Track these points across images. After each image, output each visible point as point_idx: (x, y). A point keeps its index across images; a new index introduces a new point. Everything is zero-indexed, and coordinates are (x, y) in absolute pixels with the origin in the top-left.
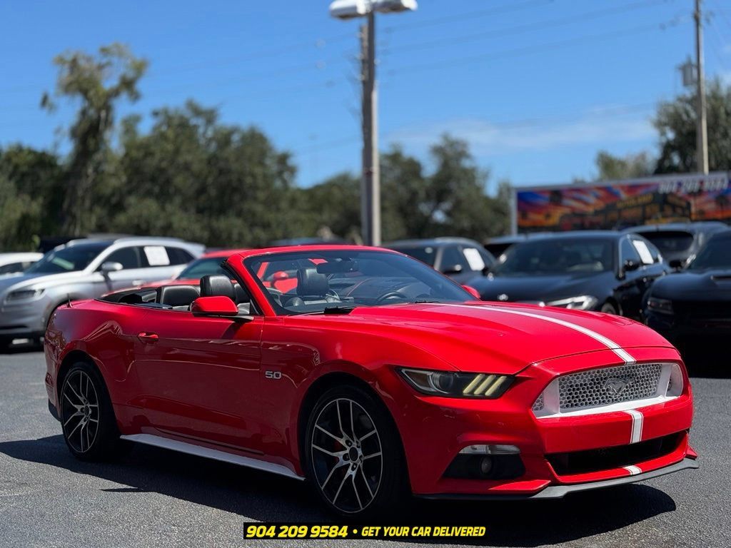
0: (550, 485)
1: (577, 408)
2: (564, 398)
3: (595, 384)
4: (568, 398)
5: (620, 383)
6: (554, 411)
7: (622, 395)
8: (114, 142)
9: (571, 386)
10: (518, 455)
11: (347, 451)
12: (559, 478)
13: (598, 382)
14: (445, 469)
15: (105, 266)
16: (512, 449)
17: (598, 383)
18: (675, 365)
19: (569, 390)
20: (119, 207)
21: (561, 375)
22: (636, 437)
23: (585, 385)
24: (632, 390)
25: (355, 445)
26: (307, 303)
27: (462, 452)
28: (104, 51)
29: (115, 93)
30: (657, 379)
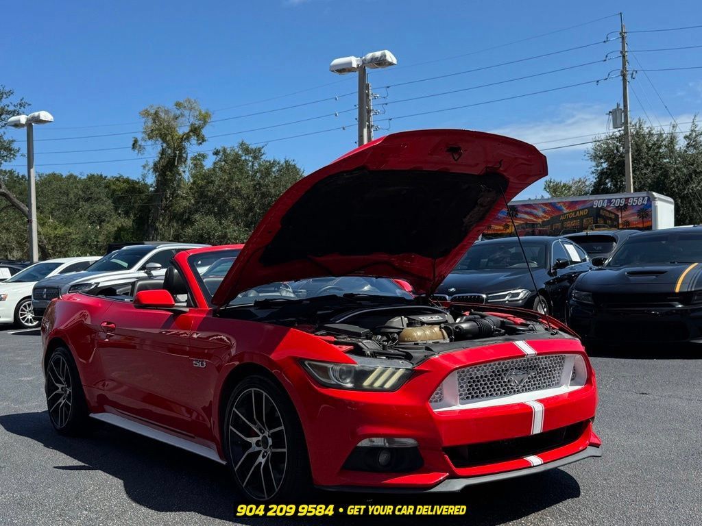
0: (448, 478)
1: (477, 399)
2: (464, 390)
3: (496, 375)
4: (468, 390)
5: (521, 375)
6: (453, 403)
7: (524, 386)
8: (186, 174)
9: (471, 378)
10: (416, 447)
11: (260, 438)
12: (457, 471)
13: (498, 374)
14: (344, 461)
15: (148, 266)
16: (410, 442)
17: (500, 375)
18: (579, 356)
19: (469, 382)
20: (189, 222)
21: (460, 368)
22: (537, 428)
23: (486, 377)
24: (534, 381)
25: (266, 434)
26: (260, 295)
27: (360, 444)
28: (178, 105)
29: (187, 137)
30: (560, 369)
